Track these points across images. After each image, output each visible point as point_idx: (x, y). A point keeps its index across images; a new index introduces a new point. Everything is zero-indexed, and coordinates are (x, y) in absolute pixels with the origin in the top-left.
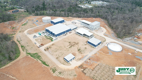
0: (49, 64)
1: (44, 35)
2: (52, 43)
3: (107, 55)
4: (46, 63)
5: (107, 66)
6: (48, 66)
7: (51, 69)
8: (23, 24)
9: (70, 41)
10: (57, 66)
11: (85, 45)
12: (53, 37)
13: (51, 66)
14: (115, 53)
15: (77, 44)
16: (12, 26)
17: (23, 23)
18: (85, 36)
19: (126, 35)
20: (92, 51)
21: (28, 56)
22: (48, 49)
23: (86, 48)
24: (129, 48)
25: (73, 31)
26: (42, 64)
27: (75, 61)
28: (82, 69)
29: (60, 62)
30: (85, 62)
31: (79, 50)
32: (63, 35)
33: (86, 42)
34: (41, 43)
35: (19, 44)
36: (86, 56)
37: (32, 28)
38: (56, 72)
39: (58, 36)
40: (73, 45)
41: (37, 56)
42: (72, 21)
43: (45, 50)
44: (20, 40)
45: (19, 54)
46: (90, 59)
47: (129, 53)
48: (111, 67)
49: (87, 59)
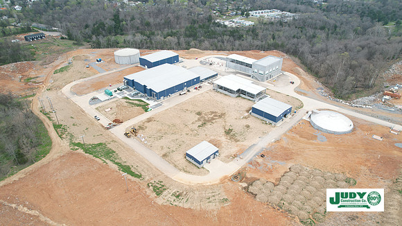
0: (143, 173)
1: (121, 97)
2: (146, 116)
3: (312, 144)
4: (133, 170)
5: (318, 171)
6: (139, 176)
7: (148, 185)
8: (59, 68)
9: (198, 110)
10: (167, 177)
11: (246, 118)
12: (147, 102)
13: (147, 178)
14: (333, 136)
15: (220, 117)
16: (24, 74)
17: (58, 66)
18: (241, 95)
19: (358, 91)
20: (268, 133)
21: (76, 152)
22: (134, 131)
23: (248, 127)
24: (373, 124)
25: (206, 83)
26: (121, 172)
27: (221, 162)
28: (244, 182)
29: (175, 166)
30: (250, 163)
31: (228, 132)
32: (178, 93)
33: (248, 111)
34: (114, 117)
35: (47, 120)
36: (250, 147)
37: (86, 79)
38: (165, 193)
39: (162, 98)
40: (211, 121)
41: (103, 151)
42: (202, 59)
43: (126, 134)
44: (51, 110)
45: (48, 147)
46: (262, 156)
47: (375, 137)
48: (330, 174)
49: (253, 154)
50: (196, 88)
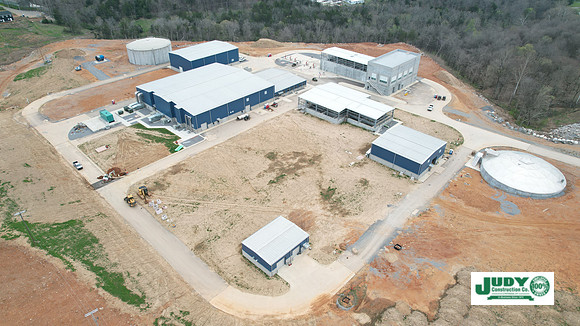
1: (129, 124)
10: (200, 300)
11: (359, 165)
15: (311, 162)
21: (11, 243)
23: (365, 182)
25: (285, 99)
30: (374, 263)
31: (327, 195)
41: (71, 239)
49: (380, 244)
50: (267, 108)
